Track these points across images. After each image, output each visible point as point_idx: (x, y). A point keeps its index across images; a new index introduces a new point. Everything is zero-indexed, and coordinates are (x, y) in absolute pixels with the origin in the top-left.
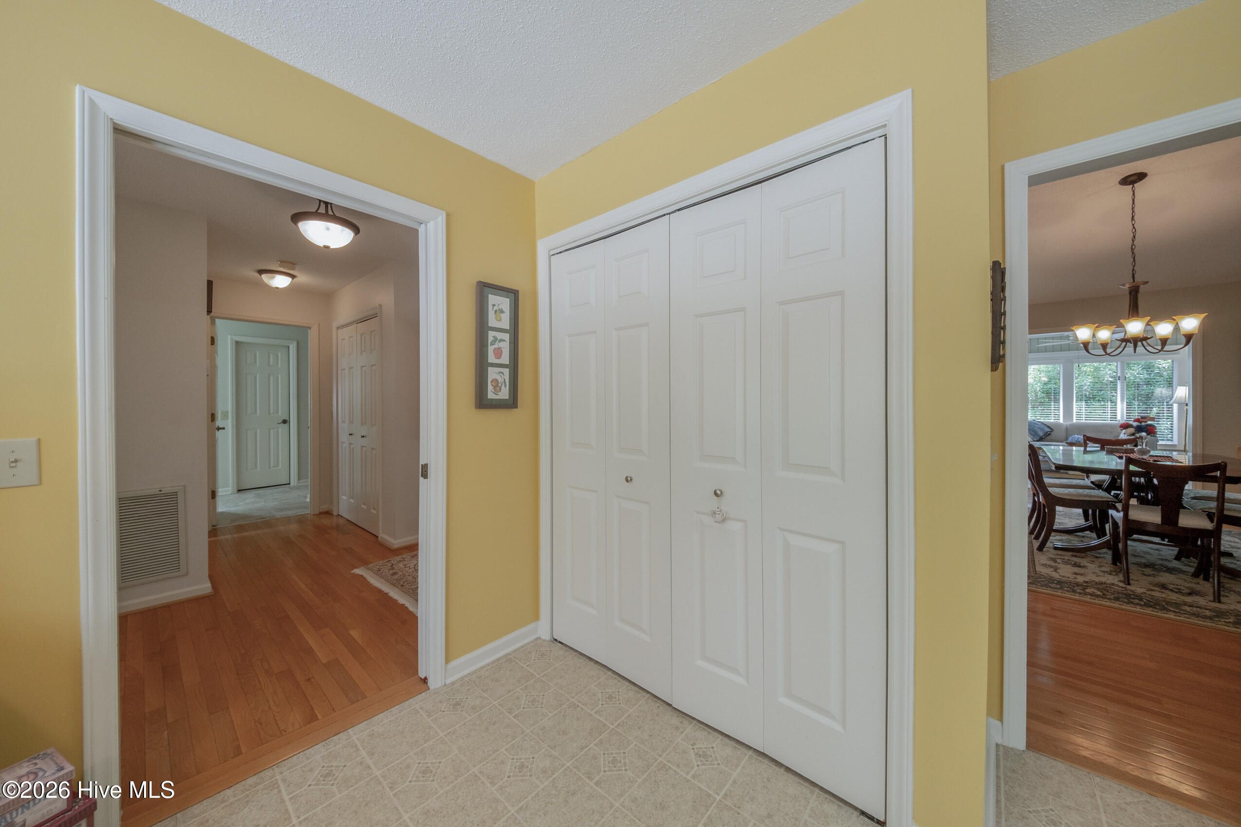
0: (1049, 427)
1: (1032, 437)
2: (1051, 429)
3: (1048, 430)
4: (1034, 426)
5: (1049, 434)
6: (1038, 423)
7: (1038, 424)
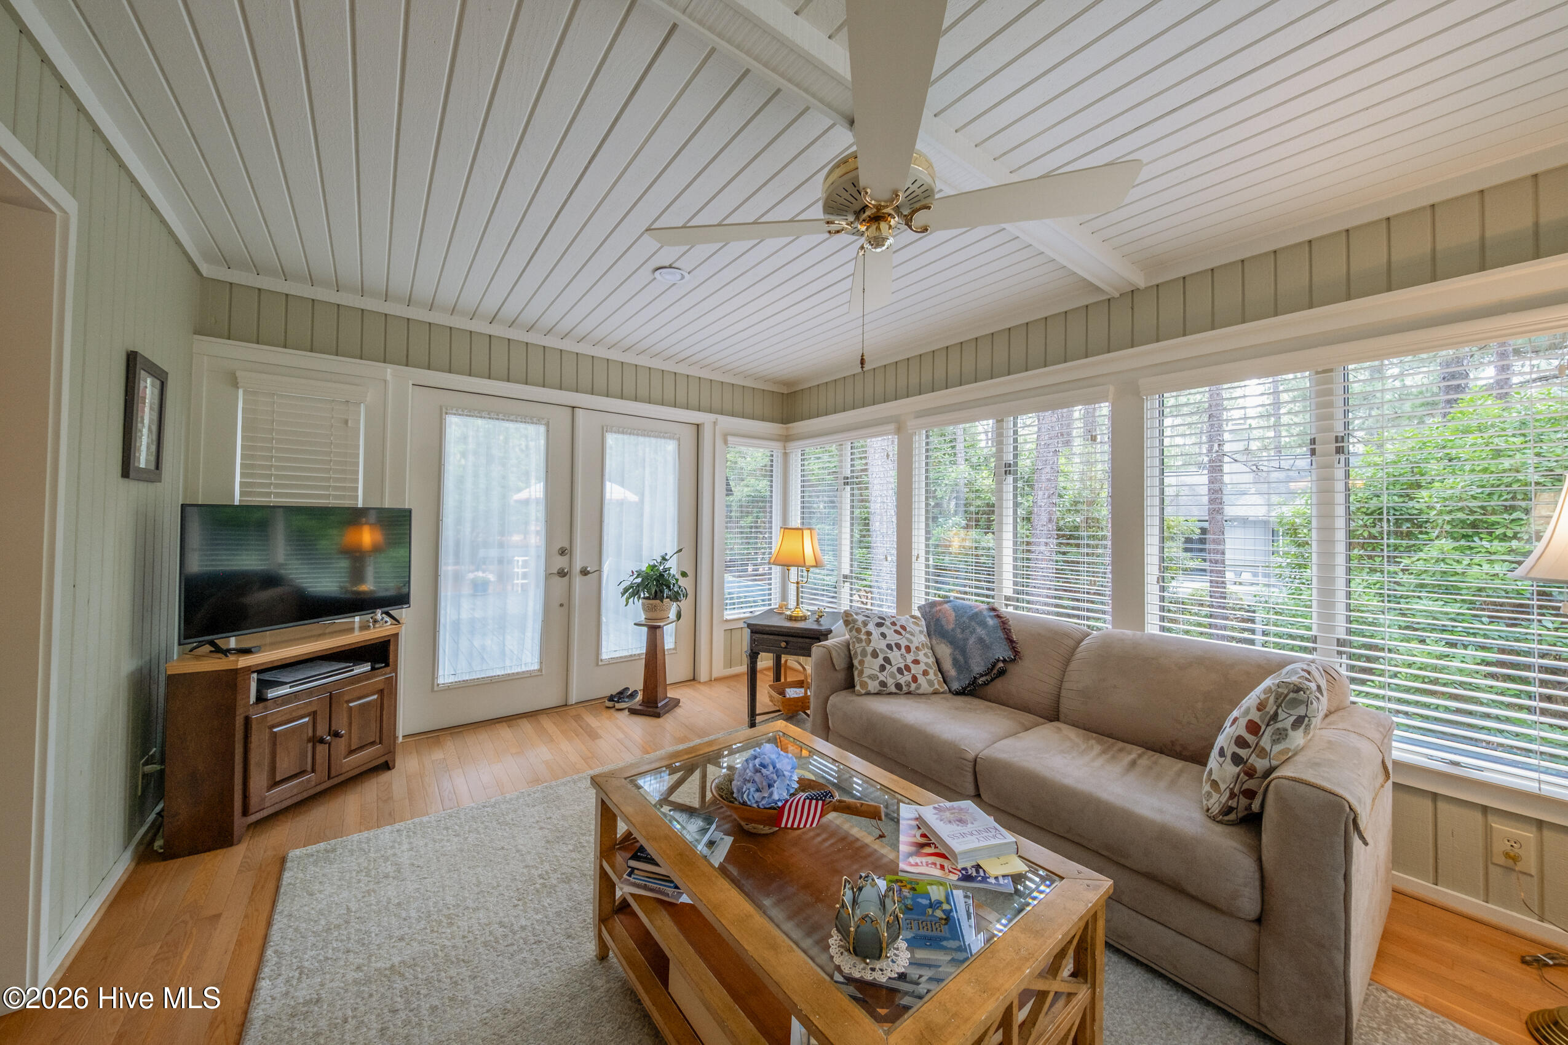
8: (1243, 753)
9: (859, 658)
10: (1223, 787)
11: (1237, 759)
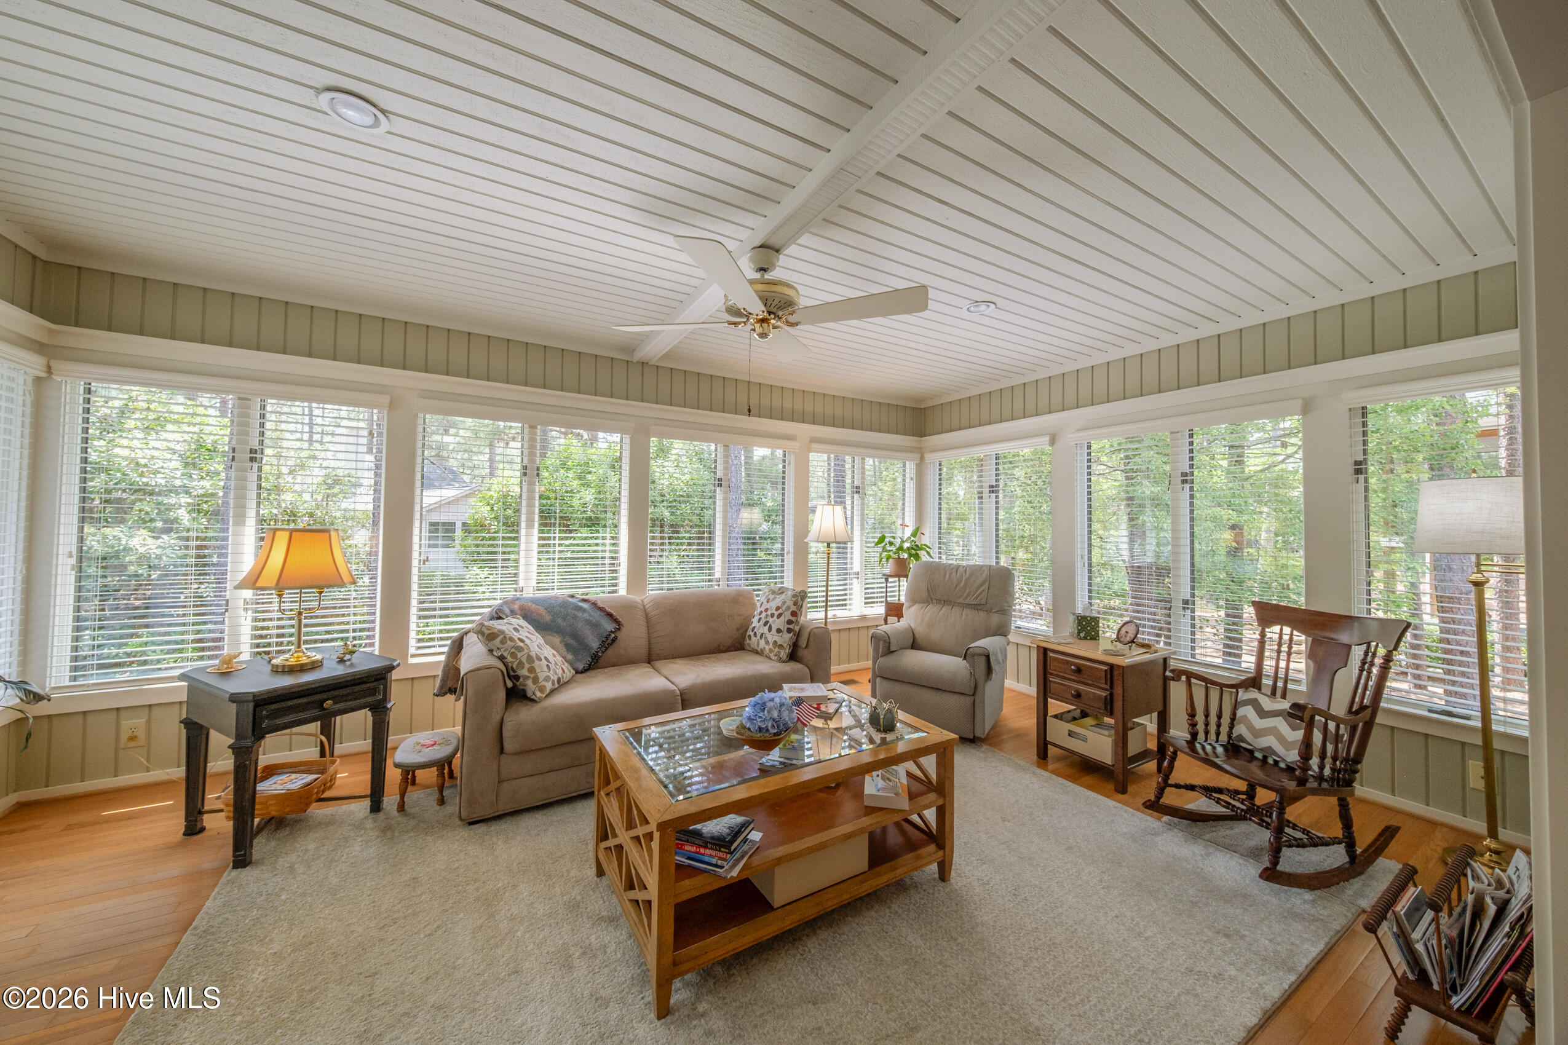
0: (610, 615)
1: (570, 657)
2: (616, 621)
3: (609, 626)
4: (575, 617)
5: (614, 640)
6: (585, 605)
7: (584, 610)
8: (791, 626)
9: (527, 666)
10: (785, 645)
11: (789, 631)
